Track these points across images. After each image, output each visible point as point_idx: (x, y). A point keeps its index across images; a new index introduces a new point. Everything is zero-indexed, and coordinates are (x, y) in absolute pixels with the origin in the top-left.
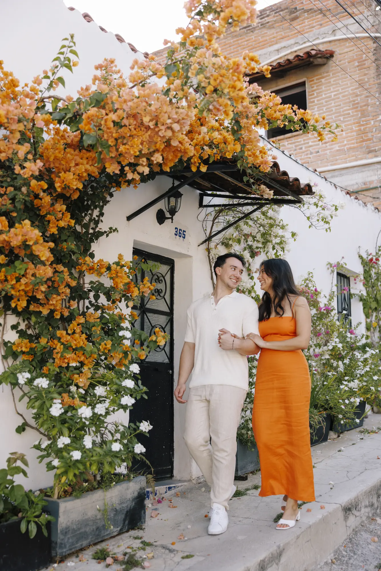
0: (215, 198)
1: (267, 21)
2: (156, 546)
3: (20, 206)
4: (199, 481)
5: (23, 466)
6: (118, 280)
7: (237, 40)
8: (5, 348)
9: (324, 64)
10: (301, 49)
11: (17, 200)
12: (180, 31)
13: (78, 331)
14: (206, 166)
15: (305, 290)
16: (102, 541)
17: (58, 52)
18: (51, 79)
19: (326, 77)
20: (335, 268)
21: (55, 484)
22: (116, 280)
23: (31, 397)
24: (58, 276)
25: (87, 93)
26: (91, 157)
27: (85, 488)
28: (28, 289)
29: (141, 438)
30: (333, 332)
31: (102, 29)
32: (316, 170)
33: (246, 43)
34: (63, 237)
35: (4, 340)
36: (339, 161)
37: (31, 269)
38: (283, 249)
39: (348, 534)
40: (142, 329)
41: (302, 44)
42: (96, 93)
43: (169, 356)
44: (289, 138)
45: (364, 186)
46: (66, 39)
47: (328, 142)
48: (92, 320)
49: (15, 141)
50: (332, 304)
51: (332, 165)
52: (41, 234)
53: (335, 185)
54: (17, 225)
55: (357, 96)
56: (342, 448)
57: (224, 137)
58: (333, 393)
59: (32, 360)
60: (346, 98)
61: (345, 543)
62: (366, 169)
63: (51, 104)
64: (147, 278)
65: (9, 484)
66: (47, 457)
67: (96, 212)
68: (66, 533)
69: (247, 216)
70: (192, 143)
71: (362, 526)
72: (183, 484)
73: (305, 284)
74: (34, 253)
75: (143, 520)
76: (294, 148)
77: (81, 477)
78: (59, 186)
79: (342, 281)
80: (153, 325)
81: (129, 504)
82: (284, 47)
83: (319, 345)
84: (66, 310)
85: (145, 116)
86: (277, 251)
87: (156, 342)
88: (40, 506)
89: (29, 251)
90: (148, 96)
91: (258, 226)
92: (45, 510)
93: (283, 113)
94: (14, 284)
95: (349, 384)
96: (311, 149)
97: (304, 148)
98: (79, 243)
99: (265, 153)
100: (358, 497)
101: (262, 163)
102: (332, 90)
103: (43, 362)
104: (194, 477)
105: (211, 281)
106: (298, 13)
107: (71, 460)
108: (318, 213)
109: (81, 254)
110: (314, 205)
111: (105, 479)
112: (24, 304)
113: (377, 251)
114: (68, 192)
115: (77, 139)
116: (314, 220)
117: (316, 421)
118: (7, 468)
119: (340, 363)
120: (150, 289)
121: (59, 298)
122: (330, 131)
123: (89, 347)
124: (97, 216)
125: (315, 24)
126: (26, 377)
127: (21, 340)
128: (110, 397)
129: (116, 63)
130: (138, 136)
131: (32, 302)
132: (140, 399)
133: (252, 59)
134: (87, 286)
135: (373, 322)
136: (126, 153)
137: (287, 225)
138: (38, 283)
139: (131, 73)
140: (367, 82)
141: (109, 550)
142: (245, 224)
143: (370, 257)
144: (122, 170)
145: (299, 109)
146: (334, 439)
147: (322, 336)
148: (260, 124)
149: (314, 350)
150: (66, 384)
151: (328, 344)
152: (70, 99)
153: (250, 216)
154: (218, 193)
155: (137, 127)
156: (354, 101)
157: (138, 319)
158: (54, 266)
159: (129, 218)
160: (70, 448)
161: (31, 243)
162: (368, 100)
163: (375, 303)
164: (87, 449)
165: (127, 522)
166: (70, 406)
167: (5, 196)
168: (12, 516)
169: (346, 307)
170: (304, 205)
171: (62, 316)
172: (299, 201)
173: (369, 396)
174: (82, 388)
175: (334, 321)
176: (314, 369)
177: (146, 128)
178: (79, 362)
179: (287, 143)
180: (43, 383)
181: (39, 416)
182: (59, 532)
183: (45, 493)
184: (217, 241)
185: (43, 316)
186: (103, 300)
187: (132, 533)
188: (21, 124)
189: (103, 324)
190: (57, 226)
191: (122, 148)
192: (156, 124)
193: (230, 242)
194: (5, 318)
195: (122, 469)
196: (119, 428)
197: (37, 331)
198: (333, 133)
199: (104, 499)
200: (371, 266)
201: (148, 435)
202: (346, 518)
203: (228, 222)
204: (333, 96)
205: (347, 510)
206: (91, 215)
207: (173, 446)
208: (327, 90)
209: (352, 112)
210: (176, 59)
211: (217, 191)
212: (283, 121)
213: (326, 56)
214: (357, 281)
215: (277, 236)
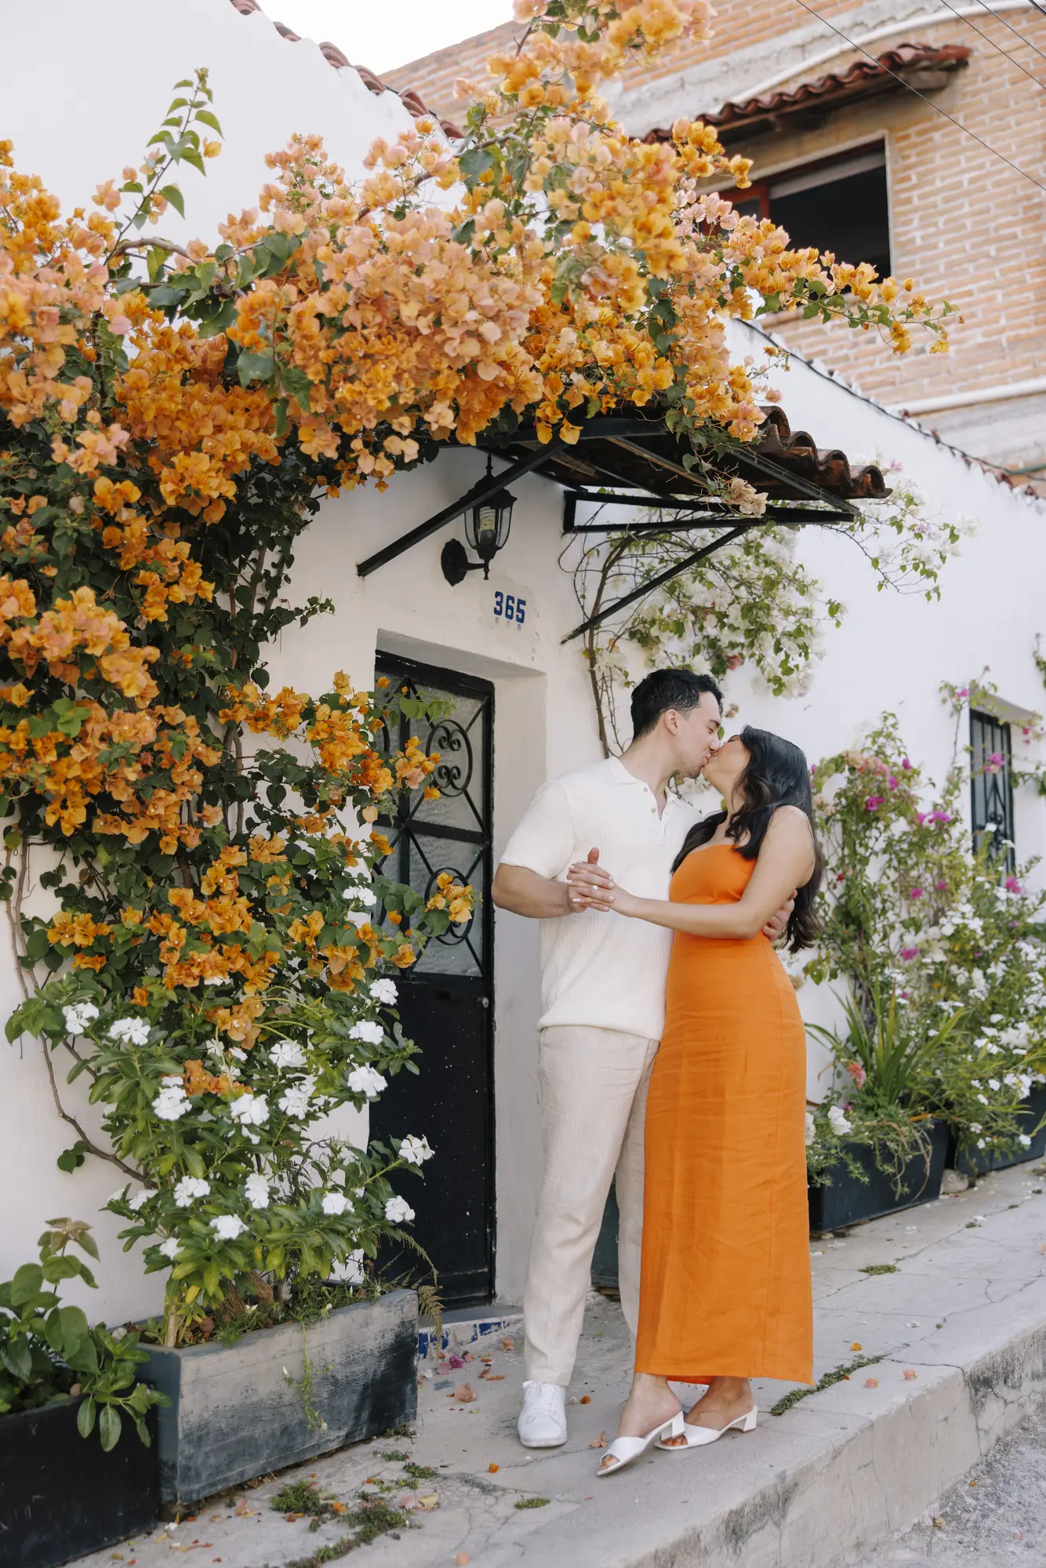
0: (610, 506)
2: (445, 1478)
3: (64, 548)
5: (84, 1258)
6: (335, 748)
8: (27, 938)
9: (939, 89)
11: (57, 533)
12: (500, 66)
13: (229, 887)
14: (578, 428)
15: (872, 766)
16: (297, 1466)
17: (164, 118)
18: (146, 192)
19: (945, 125)
20: (963, 699)
21: (167, 1308)
22: (331, 747)
23: (99, 1069)
24: (171, 739)
25: (245, 234)
26: (258, 407)
27: (250, 1319)
28: (90, 776)
29: (403, 1181)
30: (957, 886)
31: (284, 31)
32: (906, 411)
34: (183, 631)
35: (22, 915)
36: (985, 378)
37: (98, 722)
38: (804, 649)
39: (984, 1451)
40: (404, 878)
41: (874, 28)
42: (270, 235)
43: (480, 958)
46: (186, 84)
48: (265, 858)
49: (52, 373)
50: (956, 804)
51: (962, 390)
52: (123, 625)
53: (964, 455)
54: (59, 602)
55: (1037, 183)
56: (980, 1218)
57: (627, 348)
58: (955, 1062)
59: (102, 971)
60: (1005, 188)
61: (974, 1474)
63: (145, 262)
64: (415, 740)
65: (47, 1306)
66: (146, 1234)
67: (271, 557)
68: (200, 1438)
69: (700, 556)
70: (537, 364)
71: (1024, 1429)
73: (875, 748)
74: (105, 676)
75: (409, 1410)
77: (238, 1288)
78: (173, 492)
79: (988, 738)
80: (435, 870)
81: (371, 1367)
82: (822, 37)
83: (914, 925)
84: (193, 831)
85: (406, 302)
86: (787, 656)
87: (445, 913)
88: (129, 1366)
89: (93, 670)
90: (415, 245)
91: (733, 584)
92: (143, 1376)
93: (794, 274)
94: (53, 763)
95: (1002, 1034)
98: (226, 644)
99: (743, 387)
100: (1011, 1348)
101: (735, 415)
102: (963, 165)
103: (130, 976)
105: (598, 744)
107: (212, 1241)
108: (904, 546)
109: (230, 675)
110: (892, 524)
111: (305, 1295)
112: (79, 816)
114: (194, 502)
115: (217, 356)
116: (892, 568)
117: (904, 1140)
118: (40, 1263)
119: (977, 974)
120: (424, 770)
121: (173, 798)
122: (925, 322)
123: (258, 932)
124: (274, 565)
126: (86, 1015)
127: (69, 913)
128: (317, 1070)
129: (325, 147)
130: (387, 357)
131: (99, 812)
132: (397, 1075)
133: (699, 142)
134: (249, 765)
136: (356, 403)
137: (815, 582)
138: (116, 760)
139: (367, 181)
141: (316, 1488)
142: (695, 579)
144: (344, 449)
146: (957, 1194)
147: (925, 896)
148: (731, 305)
149: (901, 937)
150: (197, 1035)
151: (942, 920)
152: (198, 249)
153: (710, 555)
154: (619, 491)
155: (384, 331)
156: (1029, 198)
157: (392, 854)
158: (160, 709)
159: (364, 569)
160: (209, 1209)
161: (97, 651)
164: (256, 1211)
165: (365, 1415)
166: (208, 1095)
167: (25, 520)
168: (53, 1394)
169: (1000, 811)
170: (862, 524)
171: (182, 846)
172: (847, 516)
174: (238, 1044)
175: (962, 852)
176: (898, 992)
177: (409, 333)
178: (232, 975)
180: (134, 1031)
181: (121, 1122)
182: (181, 1436)
183: (142, 1333)
184: (616, 629)
185: (128, 849)
186: (293, 802)
187: (380, 1444)
188: (69, 329)
189: (296, 867)
190: (167, 601)
191: (344, 391)
192: (438, 322)
193: (654, 632)
194: (24, 855)
195: (350, 1270)
196: (341, 1155)
197: (114, 891)
198: (935, 327)
199: (302, 1351)
201: (421, 1174)
202: (977, 1407)
203: (648, 572)
204: (965, 184)
205: (981, 1383)
206: (258, 562)
207: (493, 1212)
208: (947, 167)
209: (1024, 232)
210: (491, 134)
211: (613, 486)
212: (793, 295)
213: (946, 63)
214: (1030, 734)
215: (787, 612)
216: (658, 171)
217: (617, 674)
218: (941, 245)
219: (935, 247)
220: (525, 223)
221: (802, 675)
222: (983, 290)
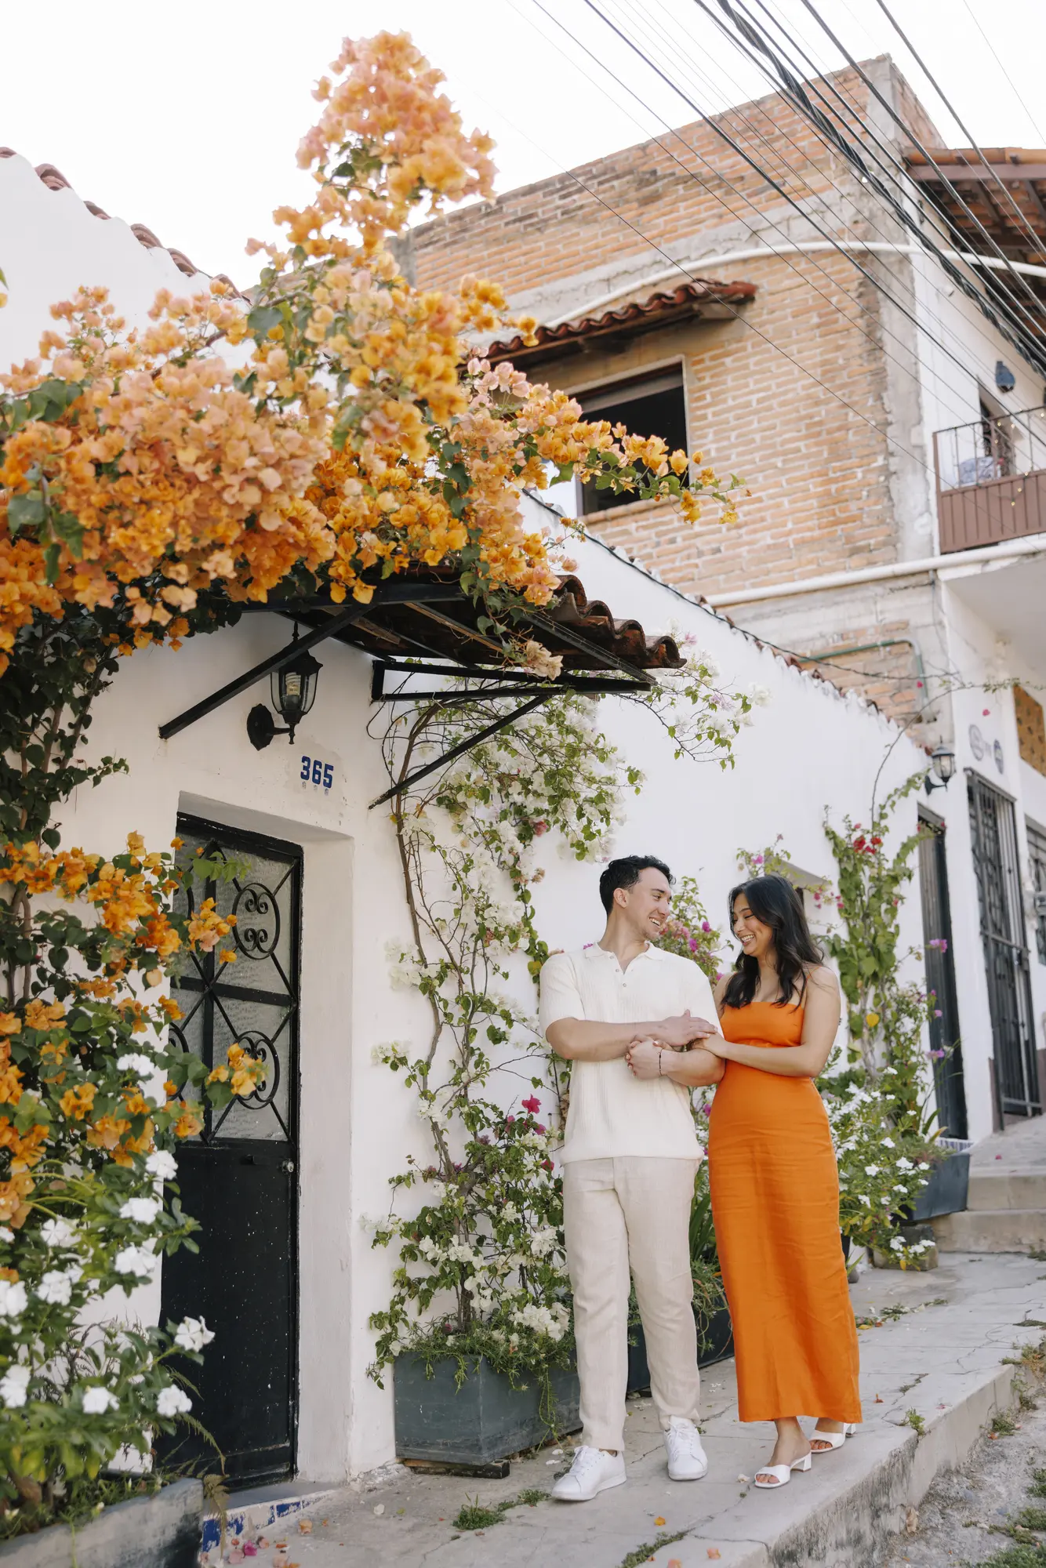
0: (417, 675)
1: (579, 204)
4: (371, 1484)
6: (120, 909)
7: (501, 252)
9: (728, 320)
10: (668, 279)
12: (284, 215)
14: (372, 588)
15: (674, 929)
19: (737, 351)
20: (758, 865)
22: (114, 907)
25: (27, 382)
27: (12, 1523)
29: (177, 1365)
31: (94, 210)
32: (703, 600)
33: (522, 259)
36: (773, 576)
38: (606, 816)
41: (671, 266)
42: (51, 382)
43: (285, 1121)
44: (641, 512)
45: (841, 643)
47: (746, 524)
48: (42, 1025)
51: (754, 586)
53: (756, 640)
55: (817, 403)
57: (422, 509)
60: (789, 408)
62: (847, 597)
67: (67, 716)
69: (504, 723)
70: (331, 523)
72: (322, 1494)
76: (655, 539)
80: (239, 1033)
82: (626, 272)
85: (184, 448)
86: (590, 822)
87: (228, 1085)
90: (193, 391)
91: (537, 751)
93: (586, 444)
96: (698, 542)
97: (679, 540)
98: (17, 805)
99: (539, 553)
100: (815, 1517)
101: (530, 580)
102: (752, 387)
104: (354, 1473)
105: (406, 907)
106: (659, 184)
108: (699, 716)
110: (688, 694)
111: (78, 1492)
113: (876, 819)
116: (688, 737)
117: (706, 1295)
120: (219, 932)
122: (715, 495)
123: (29, 1103)
124: (71, 725)
125: (703, 215)
128: (88, 1251)
129: (110, 300)
130: (163, 503)
132: (174, 1255)
133: (485, 297)
134: (34, 926)
135: (869, 1012)
136: (130, 549)
137: (614, 750)
139: (149, 329)
140: (843, 368)
142: (500, 747)
143: (856, 835)
144: (121, 600)
145: (629, 433)
148: (526, 474)
149: (704, 1093)
153: (514, 723)
154: (425, 661)
155: (161, 477)
156: (811, 417)
159: (167, 731)
162: (846, 414)
163: (872, 959)
164: (11, 1410)
170: (659, 694)
172: (644, 686)
173: (855, 1221)
174: (6, 1224)
177: (188, 481)
179: (634, 526)
184: (424, 795)
186: (76, 965)
189: (75, 1035)
191: (116, 536)
192: (216, 471)
193: (461, 798)
196: (117, 1340)
198: (723, 499)
199: (70, 1555)
200: (861, 860)
201: (200, 1360)
203: (455, 740)
204: (754, 404)
205: (785, 1558)
206: (54, 723)
207: (295, 1384)
208: (738, 388)
209: (806, 446)
210: (281, 292)
211: (421, 656)
212: (587, 466)
213: (735, 298)
214: (822, 900)
215: (591, 780)
216: (441, 320)
217: (424, 839)
218: (733, 457)
219: (728, 458)
220: (310, 375)
221: (603, 840)
222: (771, 497)
